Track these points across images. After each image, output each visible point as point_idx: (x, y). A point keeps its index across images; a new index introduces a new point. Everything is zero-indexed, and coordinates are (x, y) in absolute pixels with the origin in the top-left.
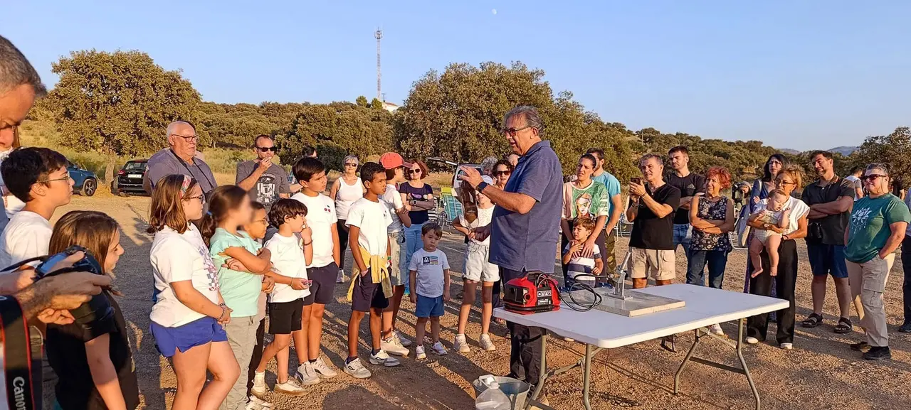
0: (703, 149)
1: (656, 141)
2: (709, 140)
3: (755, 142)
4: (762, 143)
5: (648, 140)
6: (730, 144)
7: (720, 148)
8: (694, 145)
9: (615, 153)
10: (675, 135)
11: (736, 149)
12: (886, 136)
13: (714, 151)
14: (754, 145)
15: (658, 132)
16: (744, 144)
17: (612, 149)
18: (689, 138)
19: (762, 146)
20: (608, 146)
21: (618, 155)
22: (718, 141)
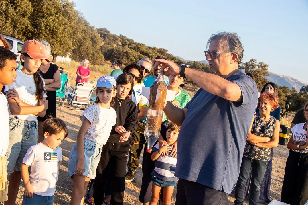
0: (134, 48)
1: (108, 38)
2: (138, 43)
3: (164, 50)
4: (167, 51)
5: (102, 35)
6: (150, 48)
7: (144, 49)
8: (130, 44)
9: (91, 43)
10: (119, 36)
11: (153, 52)
12: (244, 62)
13: (141, 50)
14: (163, 51)
15: (109, 32)
16: (158, 50)
17: (90, 39)
18: (127, 40)
19: (167, 52)
20: (87, 37)
21: (92, 44)
22: (143, 44)
